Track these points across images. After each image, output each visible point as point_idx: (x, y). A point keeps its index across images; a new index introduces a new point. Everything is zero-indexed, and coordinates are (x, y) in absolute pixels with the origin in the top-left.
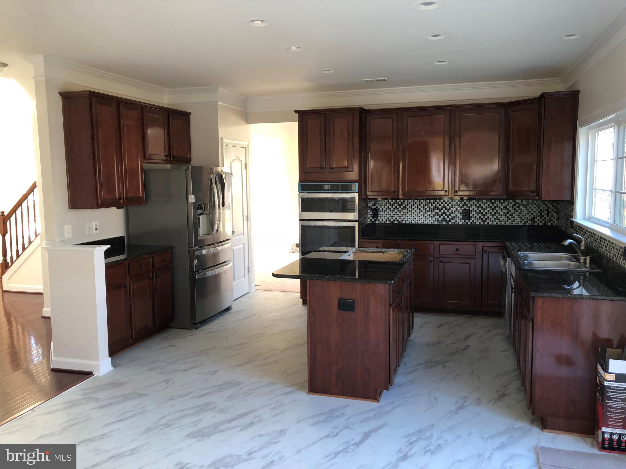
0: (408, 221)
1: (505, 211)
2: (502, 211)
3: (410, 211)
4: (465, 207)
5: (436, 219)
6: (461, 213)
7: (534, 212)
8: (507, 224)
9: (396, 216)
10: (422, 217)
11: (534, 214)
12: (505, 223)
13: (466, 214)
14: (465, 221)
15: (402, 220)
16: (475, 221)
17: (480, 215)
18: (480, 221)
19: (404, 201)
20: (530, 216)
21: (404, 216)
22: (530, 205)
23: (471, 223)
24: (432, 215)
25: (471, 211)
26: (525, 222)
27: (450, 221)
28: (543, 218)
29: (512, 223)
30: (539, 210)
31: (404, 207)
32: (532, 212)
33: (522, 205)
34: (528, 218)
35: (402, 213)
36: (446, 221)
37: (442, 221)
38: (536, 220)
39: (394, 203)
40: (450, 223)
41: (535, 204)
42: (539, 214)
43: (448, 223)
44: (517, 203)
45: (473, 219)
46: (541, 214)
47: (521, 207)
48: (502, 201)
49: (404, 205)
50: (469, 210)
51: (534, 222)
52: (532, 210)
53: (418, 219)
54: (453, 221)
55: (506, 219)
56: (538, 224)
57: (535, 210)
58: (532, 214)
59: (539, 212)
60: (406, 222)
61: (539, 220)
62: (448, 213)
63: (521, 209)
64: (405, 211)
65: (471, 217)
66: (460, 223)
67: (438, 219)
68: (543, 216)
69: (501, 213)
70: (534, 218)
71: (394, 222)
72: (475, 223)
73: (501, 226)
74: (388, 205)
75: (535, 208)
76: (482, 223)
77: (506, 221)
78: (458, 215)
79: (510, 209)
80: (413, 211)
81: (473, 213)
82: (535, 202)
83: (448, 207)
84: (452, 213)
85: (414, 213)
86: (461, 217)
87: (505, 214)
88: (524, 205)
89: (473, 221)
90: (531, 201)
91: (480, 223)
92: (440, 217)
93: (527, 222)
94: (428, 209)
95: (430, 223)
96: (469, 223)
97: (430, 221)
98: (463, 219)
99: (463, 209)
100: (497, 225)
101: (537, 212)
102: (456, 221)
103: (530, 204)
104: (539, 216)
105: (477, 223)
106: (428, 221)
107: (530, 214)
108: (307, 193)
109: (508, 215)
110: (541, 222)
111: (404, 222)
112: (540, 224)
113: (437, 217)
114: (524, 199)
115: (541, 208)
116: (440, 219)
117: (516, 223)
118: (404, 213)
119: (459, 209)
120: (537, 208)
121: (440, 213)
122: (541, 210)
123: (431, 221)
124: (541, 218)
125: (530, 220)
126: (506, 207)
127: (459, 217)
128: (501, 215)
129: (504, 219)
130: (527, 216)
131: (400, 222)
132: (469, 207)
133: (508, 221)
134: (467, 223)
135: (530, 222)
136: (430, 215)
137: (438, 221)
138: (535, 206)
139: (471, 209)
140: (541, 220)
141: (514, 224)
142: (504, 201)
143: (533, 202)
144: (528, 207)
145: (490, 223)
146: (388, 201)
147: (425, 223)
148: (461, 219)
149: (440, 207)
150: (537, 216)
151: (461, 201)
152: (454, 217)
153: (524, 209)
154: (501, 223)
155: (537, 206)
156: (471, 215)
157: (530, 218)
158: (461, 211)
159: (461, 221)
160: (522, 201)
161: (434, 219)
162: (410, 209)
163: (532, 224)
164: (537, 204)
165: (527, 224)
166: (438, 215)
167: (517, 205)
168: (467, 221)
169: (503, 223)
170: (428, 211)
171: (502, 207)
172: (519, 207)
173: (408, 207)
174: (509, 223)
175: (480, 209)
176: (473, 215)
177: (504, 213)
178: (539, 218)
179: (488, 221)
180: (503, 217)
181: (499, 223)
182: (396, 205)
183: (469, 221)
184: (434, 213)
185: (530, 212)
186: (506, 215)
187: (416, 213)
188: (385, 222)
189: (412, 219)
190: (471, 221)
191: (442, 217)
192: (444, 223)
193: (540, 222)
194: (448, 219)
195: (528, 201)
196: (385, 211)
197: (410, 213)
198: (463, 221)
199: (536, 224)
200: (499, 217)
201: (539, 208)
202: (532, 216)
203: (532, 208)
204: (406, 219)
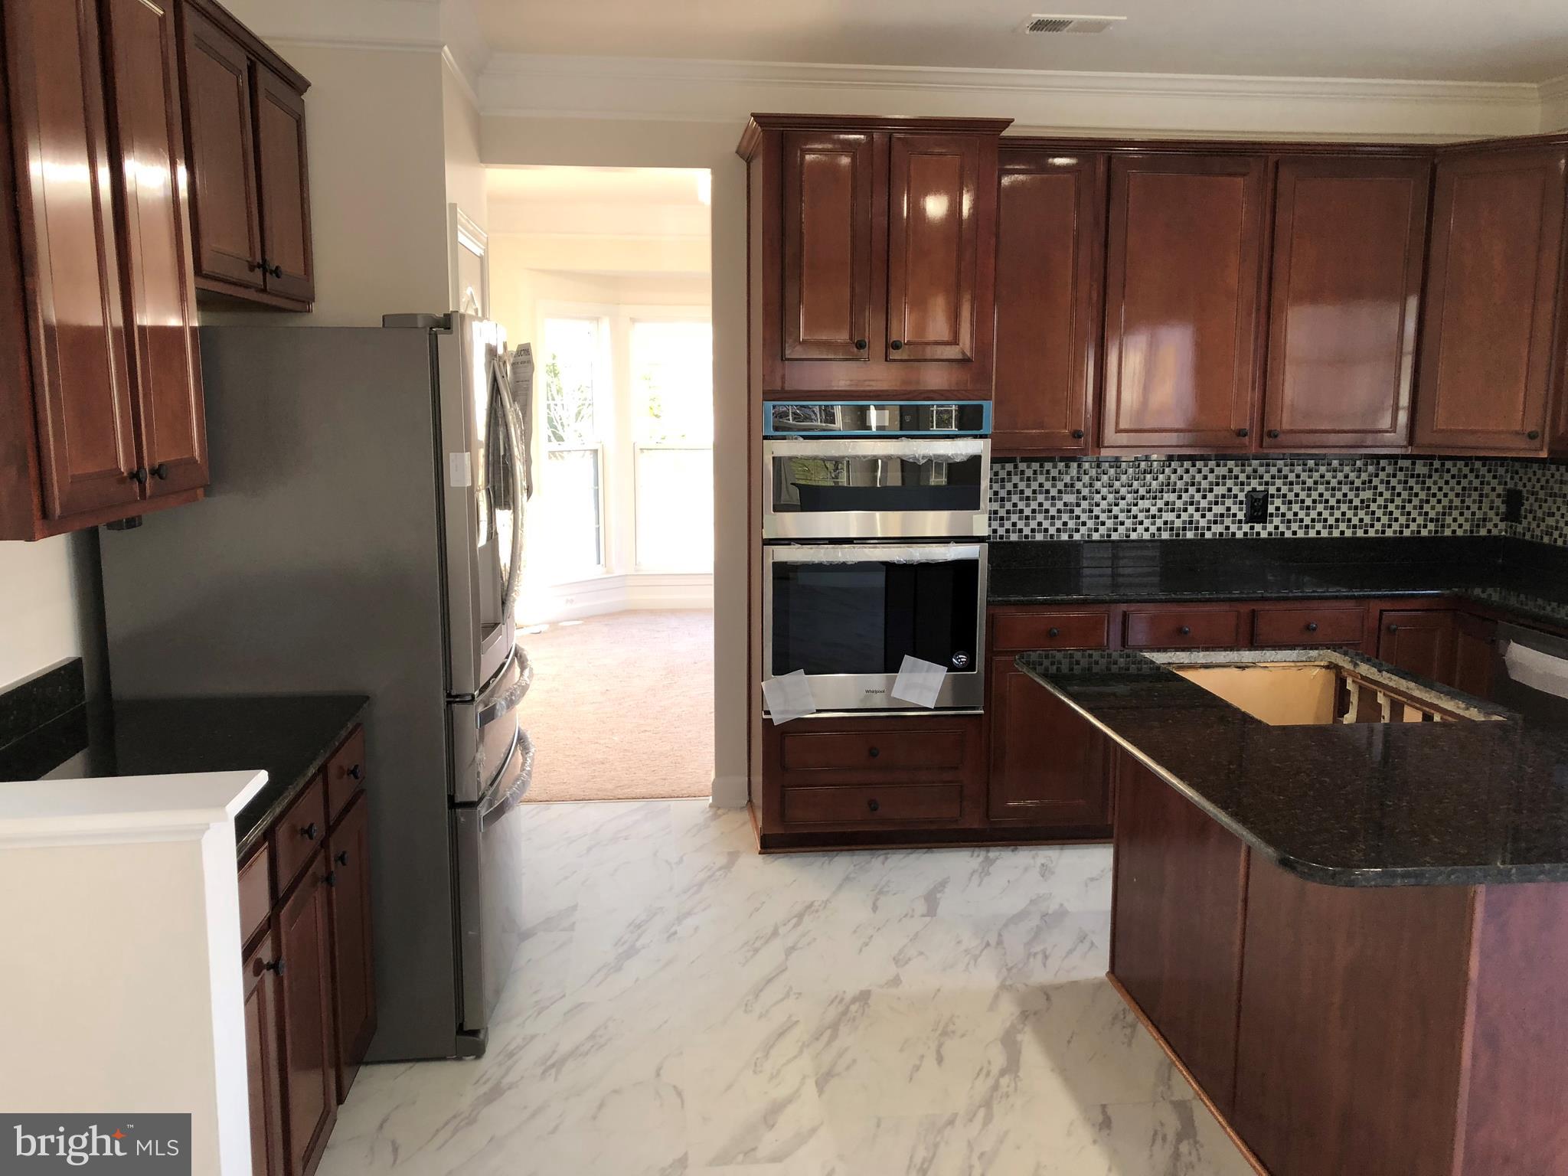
0: (1077, 531)
1: (1367, 495)
2: (1357, 496)
3: (1085, 498)
4: (1254, 483)
5: (1166, 523)
6: (1241, 503)
7: (1446, 495)
8: (1372, 533)
9: (1040, 517)
11: (1445, 502)
12: (1366, 532)
13: (1257, 511)
14: (1252, 528)
15: (1058, 530)
16: (1282, 528)
17: (1296, 507)
18: (1295, 526)
19: (1067, 466)
20: (1433, 508)
21: (1065, 517)
22: (1435, 476)
23: (1270, 534)
24: (1154, 510)
25: (1272, 496)
26: (1419, 526)
27: (1209, 529)
28: (1468, 514)
29: (1383, 532)
30: (1458, 489)
31: (1066, 485)
32: (1440, 495)
33: (1412, 476)
34: (1426, 514)
35: (1060, 505)
36: (1197, 529)
37: (1184, 529)
38: (1449, 520)
39: (1035, 472)
40: (1208, 535)
41: (1448, 471)
42: (1457, 502)
43: (1203, 535)
44: (1401, 469)
45: (1277, 521)
46: (1463, 502)
47: (1412, 482)
49: (1067, 479)
50: (1267, 491)
51: (1443, 526)
52: (1440, 489)
53: (1110, 523)
54: (1218, 529)
55: (1367, 520)
56: (1454, 532)
57: (1446, 489)
58: (1439, 502)
59: (1457, 495)
60: (1071, 536)
61: (1455, 520)
62: (1204, 504)
63: (1411, 488)
64: (1070, 498)
65: (1271, 515)
66: (1239, 535)
67: (1173, 522)
68: (1468, 508)
69: (1357, 502)
70: (1444, 514)
71: (1034, 537)
72: (1283, 533)
73: (1354, 540)
74: (1016, 479)
75: (1447, 483)
76: (1301, 534)
77: (1366, 525)
78: (1235, 509)
79: (1381, 488)
80: (1097, 497)
81: (1278, 502)
82: (1448, 464)
83: (1205, 484)
84: (1216, 503)
85: (1098, 505)
86: (1241, 516)
87: (1365, 505)
88: (1418, 476)
89: (1277, 528)
90: (1437, 464)
91: (1295, 533)
92: (1179, 517)
93: (1425, 526)
94: (1142, 491)
95: (1146, 536)
96: (1264, 535)
97: (1147, 530)
98: (1247, 522)
99: (1247, 488)
100: (1342, 540)
101: (1451, 495)
102: (1227, 528)
103: (1436, 470)
104: (1456, 508)
105: (1288, 534)
106: (1140, 528)
107: (1433, 501)
108: (802, 439)
109: (1373, 507)
110: (1460, 526)
111: (1065, 537)
112: (1460, 533)
113: (1169, 516)
114: (1420, 457)
115: (1464, 483)
116: (1178, 523)
117: (1395, 532)
118: (1065, 504)
119: (1236, 490)
120: (1453, 482)
121: (1179, 504)
122: (1464, 489)
123: (1153, 529)
124: (1462, 514)
125: (1432, 520)
126: (1370, 481)
127: (1235, 515)
128: (1356, 508)
129: (1361, 520)
130: (1427, 508)
131: (1052, 536)
132: (1267, 483)
133: (1372, 526)
134: (1258, 534)
135: (1431, 526)
136: (1148, 510)
137: (1172, 529)
138: (1447, 476)
139: (1272, 490)
140: (1461, 520)
141: (1389, 533)
142: (1366, 465)
143: (1443, 465)
144: (1429, 483)
145: (1325, 534)
146: (1016, 467)
147: (1134, 536)
148: (1240, 521)
149: (1180, 485)
150: (1450, 508)
151: (1243, 465)
152: (1222, 515)
153: (1417, 488)
154: (1354, 533)
155: (1453, 477)
156: (1271, 509)
157: (1432, 514)
158: (1242, 497)
159: (1240, 528)
160: (1414, 464)
161: (1159, 523)
162: (1085, 492)
163: (1436, 532)
164: (1454, 471)
165: (1424, 533)
166: (1173, 510)
167: (1401, 476)
168: (1258, 527)
169: (1360, 533)
170: (1143, 498)
171: (1358, 483)
172: (1406, 482)
173: (1079, 485)
174: (1377, 532)
175: (1297, 488)
176: (1278, 509)
177: (1362, 501)
178: (1456, 513)
179: (1319, 526)
180: (1361, 514)
181: (1348, 533)
182: (1041, 479)
183: (1264, 528)
184: (1160, 504)
185: (1434, 495)
186: (1368, 507)
187: (1104, 504)
188: (1001, 537)
189: (1090, 524)
190: (1270, 528)
191: (1185, 516)
192: (1190, 535)
193: (1457, 526)
194: (1203, 523)
195: (1431, 464)
196: (1002, 499)
197: (1085, 504)
198: (1246, 528)
199: (1448, 532)
200: (1349, 514)
201: (1459, 483)
202: (1439, 508)
203: (1441, 483)
204: (1071, 524)
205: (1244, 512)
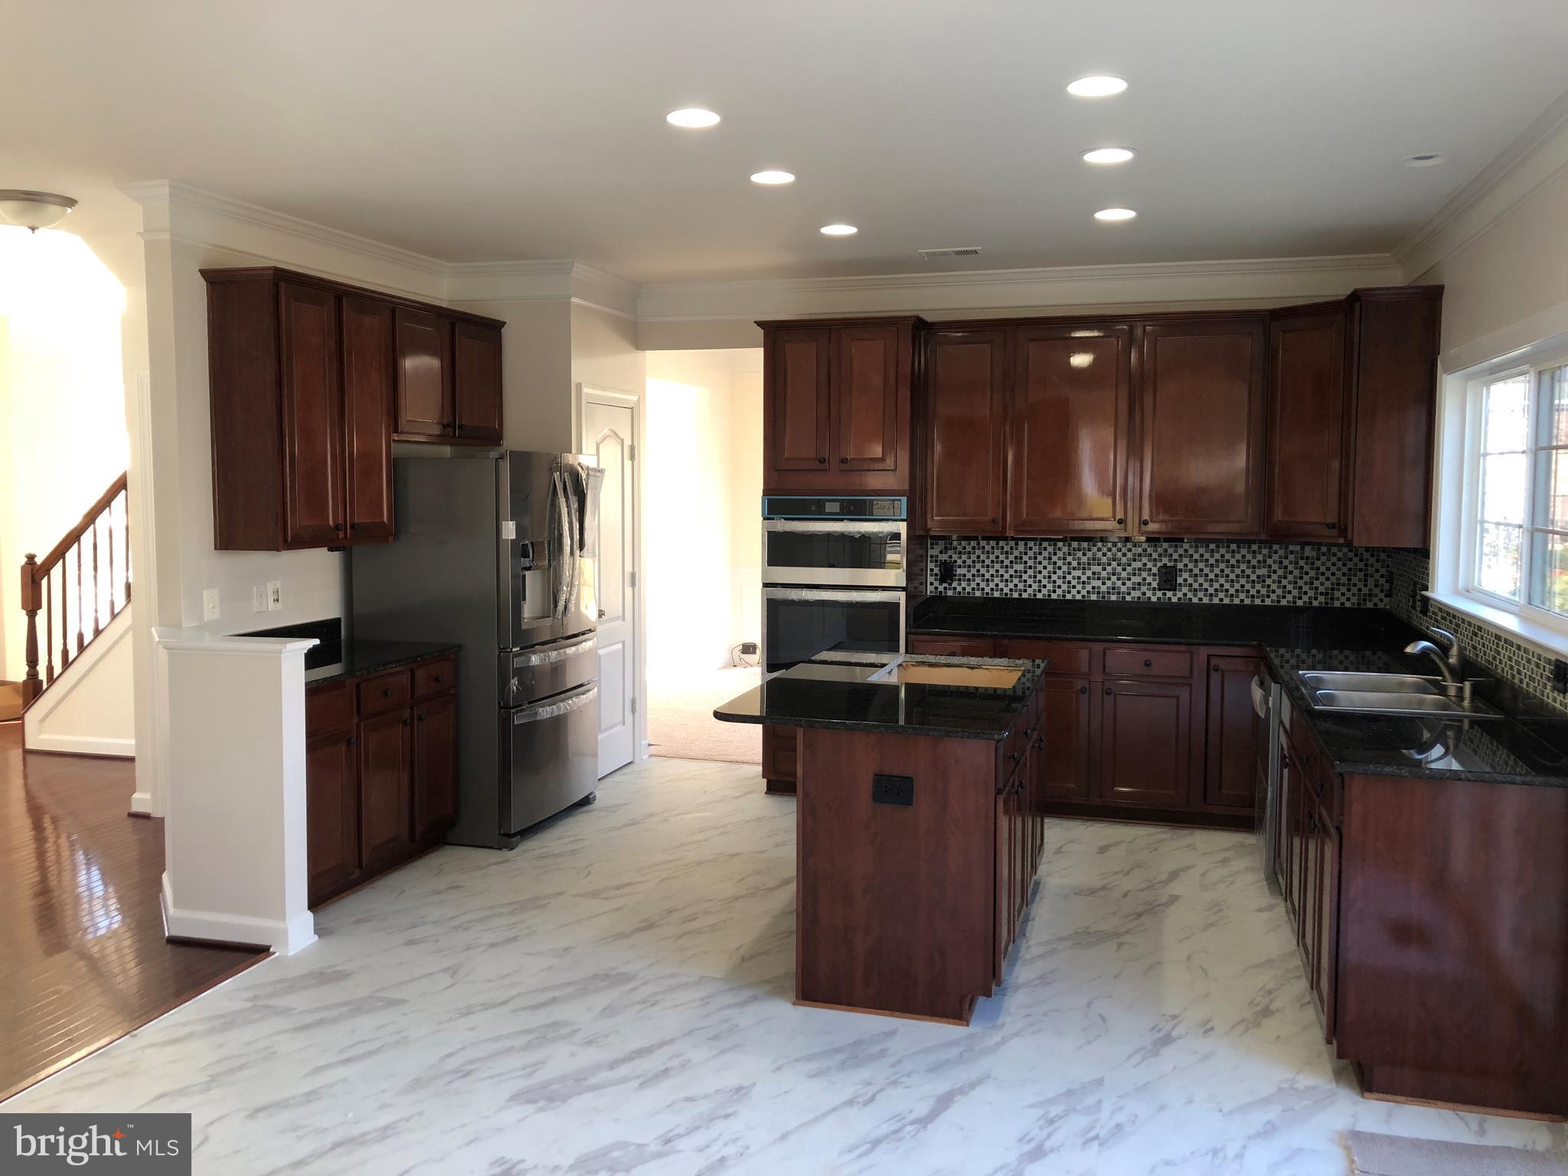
0: (1025, 591)
1: (1263, 571)
2: (1254, 572)
3: (1030, 567)
4: (1165, 560)
5: (1093, 588)
6: (1154, 575)
7: (1333, 574)
8: (1268, 602)
9: (997, 580)
10: (1059, 582)
11: (1333, 579)
12: (1263, 601)
13: (1168, 579)
14: (1164, 594)
15: (1011, 590)
16: (1190, 595)
17: (1201, 580)
18: (1201, 594)
19: (1017, 544)
20: (1322, 584)
21: (1016, 581)
22: (1323, 558)
23: (1179, 599)
24: (1084, 578)
25: (1181, 570)
26: (1310, 598)
27: (1129, 594)
28: (1354, 590)
29: (1279, 602)
30: (1345, 570)
31: (1016, 558)
32: (1328, 574)
33: (1302, 559)
34: (1317, 588)
35: (1011, 572)
36: (1119, 593)
37: (1109, 593)
38: (1337, 594)
39: (993, 548)
40: (1128, 598)
41: (1334, 555)
42: (1344, 580)
43: (1124, 598)
44: (1292, 552)
45: (1185, 590)
46: (1349, 580)
47: (1302, 563)
48: (1255, 547)
49: (1016, 553)
50: (1175, 567)
51: (1332, 599)
52: (1328, 569)
53: (1050, 586)
54: (1136, 594)
55: (1264, 591)
56: (1343, 604)
57: (1333, 569)
58: (1328, 579)
59: (1344, 575)
60: (1020, 595)
61: (1343, 594)
62: (1124, 574)
63: (1302, 568)
64: (1020, 567)
65: (1180, 585)
66: (1154, 599)
67: (1099, 588)
68: (1355, 585)
69: (1253, 577)
70: (1333, 589)
71: (993, 594)
72: (1190, 599)
73: (1252, 607)
74: (978, 552)
75: (1334, 564)
76: (1206, 600)
77: (1263, 596)
78: (1149, 579)
79: (1275, 567)
80: (1040, 567)
81: (1185, 575)
82: (1334, 549)
83: (1124, 560)
84: (1134, 575)
85: (1040, 572)
86: (1155, 584)
87: (1261, 579)
88: (1308, 558)
89: (1185, 595)
90: (1324, 549)
91: (1201, 599)
92: (1104, 584)
93: (1316, 599)
94: (1075, 564)
95: (1079, 597)
96: (1174, 600)
97: (1079, 592)
98: (1160, 590)
99: (1159, 564)
100: (1242, 607)
101: (1339, 574)
102: (1144, 594)
103: (1324, 554)
104: (1344, 585)
105: (1195, 600)
106: (1074, 591)
107: (1322, 579)
108: (783, 520)
109: (1268, 581)
110: (1348, 599)
111: (1016, 595)
112: (1348, 605)
113: (1097, 583)
114: (1308, 544)
115: (1350, 565)
116: (1104, 589)
117: (1288, 602)
118: (1016, 571)
119: (1149, 565)
120: (1339, 564)
121: (1104, 574)
122: (1350, 570)
123: (1084, 592)
124: (1349, 590)
125: (1321, 594)
126: (1265, 561)
127: (1150, 584)
128: (1253, 582)
129: (1258, 592)
130: (1316, 583)
131: (1006, 594)
132: (1176, 560)
133: (1268, 597)
134: (1170, 599)
135: (1321, 599)
136: (1079, 578)
137: (1098, 593)
138: (1334, 559)
139: (1180, 566)
140: (1348, 595)
141: (1284, 602)
142: (1260, 548)
143: (1329, 550)
144: (1318, 563)
145: (1226, 601)
146: (979, 544)
147: (1069, 597)
148: (1154, 589)
149: (1104, 560)
150: (1338, 584)
151: (1156, 546)
152: (1139, 584)
153: (1306, 568)
154: (1253, 601)
155: (1339, 560)
156: (1180, 580)
157: (1322, 589)
158: (1155, 570)
159: (1154, 594)
160: (1303, 548)
161: (1089, 588)
162: (1030, 563)
163: (1326, 603)
164: (1340, 555)
165: (1315, 603)
166: (1099, 579)
167: (1291, 557)
168: (1169, 594)
169: (1258, 602)
170: (1074, 569)
171: (1254, 562)
172: (1297, 563)
173: (1025, 558)
174: (1272, 601)
175: (1201, 565)
176: (1185, 580)
177: (1258, 577)
178: (1343, 589)
179: (1221, 595)
180: (1258, 586)
181: (1247, 601)
182: (997, 552)
183: (1175, 595)
184: (1089, 573)
185: (1323, 574)
186: (1264, 581)
187: (1045, 573)
188: (969, 593)
189: (1035, 586)
190: (1180, 595)
191: (1109, 583)
192: (1114, 598)
193: (1345, 599)
194: (1124, 589)
195: (1319, 549)
196: (969, 566)
197: (1030, 572)
198: (1159, 594)
199: (1337, 604)
200: (1248, 586)
201: (1344, 565)
202: (1328, 584)
203: (1329, 564)
204: (1021, 586)
205: (1157, 581)
